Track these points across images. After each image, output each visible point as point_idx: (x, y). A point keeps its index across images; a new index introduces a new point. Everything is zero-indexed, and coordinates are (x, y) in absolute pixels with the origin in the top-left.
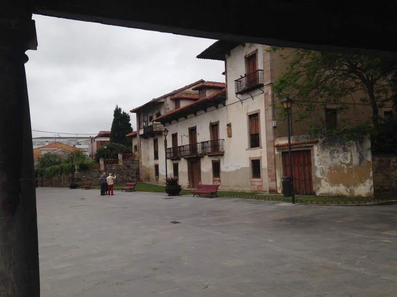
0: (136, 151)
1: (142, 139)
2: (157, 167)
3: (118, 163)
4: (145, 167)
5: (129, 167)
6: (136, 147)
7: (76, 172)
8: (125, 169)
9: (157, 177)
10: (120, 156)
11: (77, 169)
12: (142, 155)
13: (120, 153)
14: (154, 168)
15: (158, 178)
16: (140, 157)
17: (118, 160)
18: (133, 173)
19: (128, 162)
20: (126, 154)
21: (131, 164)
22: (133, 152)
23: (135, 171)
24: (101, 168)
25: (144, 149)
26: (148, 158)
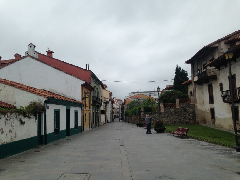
0: (192, 96)
1: (197, 85)
2: (212, 110)
3: (175, 107)
4: (201, 110)
5: (185, 110)
6: (191, 93)
7: (142, 114)
8: (181, 112)
9: (213, 120)
10: (177, 101)
11: (143, 111)
12: (198, 99)
13: (177, 98)
14: (209, 112)
15: (215, 121)
16: (195, 101)
17: (175, 104)
18: (189, 116)
19: (185, 106)
20: (182, 99)
21: (187, 108)
22: (189, 97)
23: (191, 113)
24: (162, 110)
25: (199, 94)
26: (204, 103)
